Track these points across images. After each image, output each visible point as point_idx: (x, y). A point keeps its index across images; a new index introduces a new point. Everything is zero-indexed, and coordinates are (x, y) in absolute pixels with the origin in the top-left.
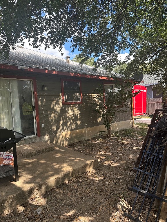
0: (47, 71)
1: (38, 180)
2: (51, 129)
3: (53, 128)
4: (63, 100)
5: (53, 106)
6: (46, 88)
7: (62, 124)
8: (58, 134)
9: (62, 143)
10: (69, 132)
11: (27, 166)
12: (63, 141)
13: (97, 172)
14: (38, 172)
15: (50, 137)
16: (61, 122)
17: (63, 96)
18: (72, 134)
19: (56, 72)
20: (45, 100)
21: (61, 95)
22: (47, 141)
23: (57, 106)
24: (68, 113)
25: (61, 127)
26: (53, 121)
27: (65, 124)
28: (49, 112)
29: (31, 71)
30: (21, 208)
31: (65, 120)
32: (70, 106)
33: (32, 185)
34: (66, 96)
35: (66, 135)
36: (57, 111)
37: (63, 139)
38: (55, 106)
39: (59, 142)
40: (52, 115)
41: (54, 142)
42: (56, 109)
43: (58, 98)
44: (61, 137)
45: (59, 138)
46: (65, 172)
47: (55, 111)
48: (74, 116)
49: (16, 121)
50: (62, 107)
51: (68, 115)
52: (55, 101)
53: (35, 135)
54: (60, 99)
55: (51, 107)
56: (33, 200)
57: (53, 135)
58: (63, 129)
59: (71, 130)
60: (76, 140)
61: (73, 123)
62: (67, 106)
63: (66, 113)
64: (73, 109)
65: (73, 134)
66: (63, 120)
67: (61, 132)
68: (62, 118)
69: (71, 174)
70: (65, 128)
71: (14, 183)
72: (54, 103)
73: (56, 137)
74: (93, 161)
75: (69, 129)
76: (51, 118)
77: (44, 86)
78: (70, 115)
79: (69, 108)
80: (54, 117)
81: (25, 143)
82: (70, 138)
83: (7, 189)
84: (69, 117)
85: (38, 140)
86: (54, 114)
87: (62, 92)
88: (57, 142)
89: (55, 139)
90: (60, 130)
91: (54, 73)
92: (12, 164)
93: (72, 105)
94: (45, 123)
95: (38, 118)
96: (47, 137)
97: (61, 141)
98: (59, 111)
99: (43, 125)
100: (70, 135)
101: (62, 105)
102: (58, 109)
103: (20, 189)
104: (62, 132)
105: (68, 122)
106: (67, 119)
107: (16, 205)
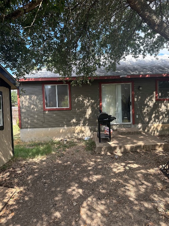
0: (141, 76)
1: (121, 144)
2: (144, 120)
3: (145, 119)
4: (156, 97)
5: (147, 102)
6: (141, 88)
7: (154, 117)
8: (150, 125)
9: (153, 132)
10: (161, 125)
11: (119, 138)
12: (154, 131)
13: (164, 152)
14: (122, 141)
15: (142, 126)
16: (154, 115)
17: (157, 93)
18: (163, 126)
19: (149, 75)
20: (140, 97)
21: (154, 93)
22: (140, 128)
23: (150, 101)
24: (161, 108)
25: (153, 119)
26: (146, 114)
27: (157, 117)
28: (143, 107)
29: (129, 77)
30: (109, 154)
31: (157, 114)
32: (163, 102)
33: (116, 145)
34: (160, 94)
35: (157, 126)
36: (150, 106)
37: (154, 129)
38: (149, 102)
39: (150, 131)
40: (146, 109)
41: (146, 131)
42: (149, 104)
43: (152, 95)
44: (152, 127)
45: (150, 128)
46: (138, 145)
47: (148, 106)
48: (167, 111)
49: (119, 111)
50: (155, 103)
51: (161, 110)
52: (149, 98)
53: (131, 123)
54: (153, 96)
55: (145, 102)
56: (116, 153)
57: (145, 125)
58: (155, 121)
59: (163, 123)
60: (167, 132)
61: (166, 117)
62: (160, 102)
63: (159, 108)
64: (167, 105)
65: (165, 127)
66: (155, 114)
67: (152, 123)
68: (154, 112)
69: (142, 147)
70: (157, 120)
71: (109, 143)
72: (148, 100)
73: (148, 127)
74: (163, 144)
75: (161, 122)
76: (145, 111)
77: (140, 87)
78: (163, 110)
79: (163, 104)
80: (147, 110)
81: (123, 127)
82: (161, 129)
83: (105, 144)
84: (162, 111)
85: (133, 126)
86: (147, 108)
87: (156, 90)
88: (148, 131)
89: (147, 128)
90: (151, 121)
91: (147, 76)
92: (108, 133)
93: (165, 102)
94: (139, 115)
95: (133, 111)
96: (140, 126)
97: (152, 131)
98: (152, 106)
99: (137, 116)
100: (162, 127)
101: (156, 101)
102: (151, 104)
103: (110, 145)
104: (154, 123)
105: (160, 116)
106: (160, 113)
107: (107, 152)
